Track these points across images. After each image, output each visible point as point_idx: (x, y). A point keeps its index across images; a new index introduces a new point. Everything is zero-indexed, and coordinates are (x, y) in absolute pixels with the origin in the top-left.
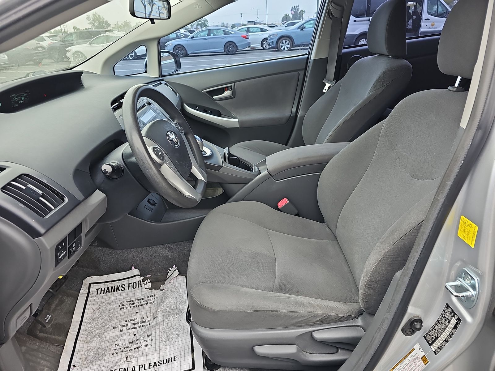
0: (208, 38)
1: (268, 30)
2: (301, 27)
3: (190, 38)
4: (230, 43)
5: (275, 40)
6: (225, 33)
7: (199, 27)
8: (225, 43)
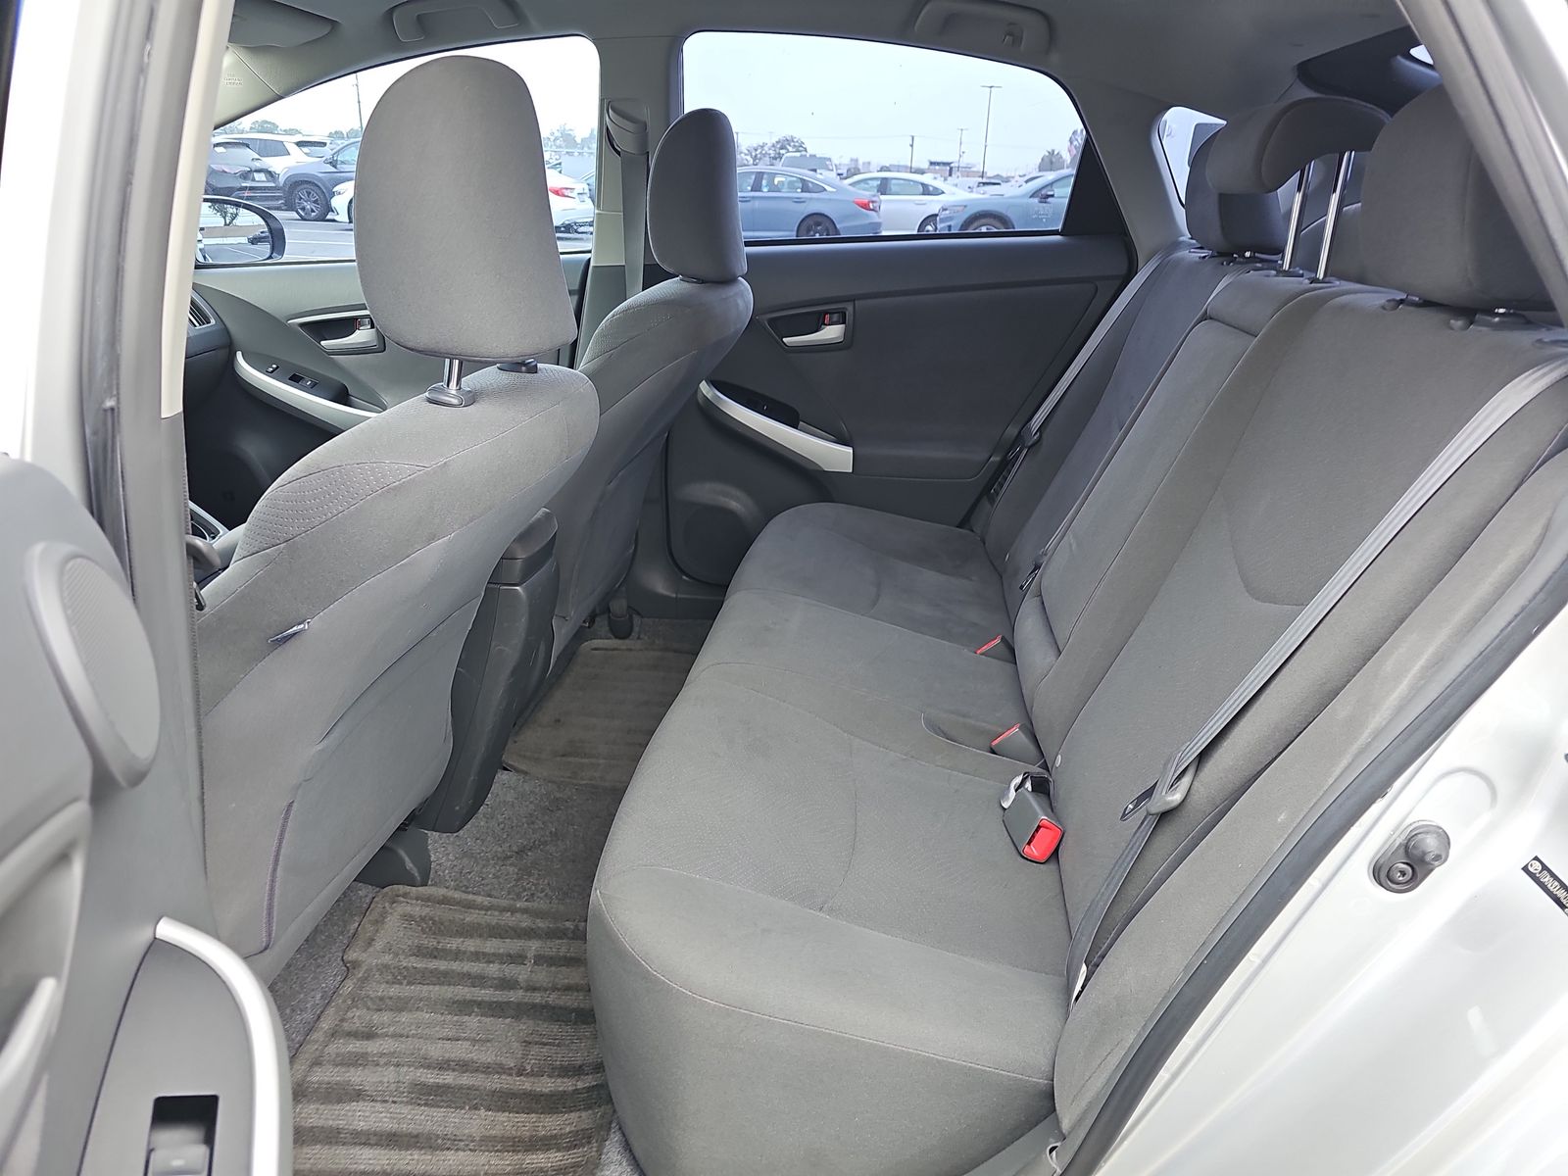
0: (753, 198)
1: (943, 193)
2: (1043, 192)
4: (820, 219)
5: (956, 223)
6: (804, 186)
8: (803, 217)
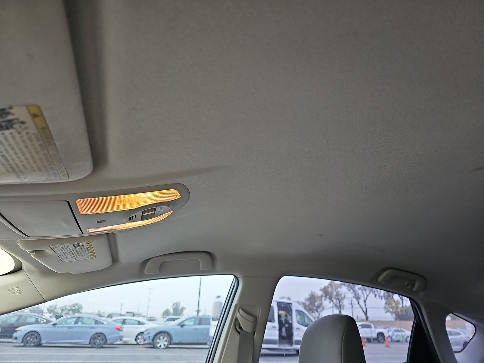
0: (74, 327)
1: (145, 324)
2: (182, 324)
3: (52, 325)
5: (152, 335)
6: (96, 322)
7: (71, 312)
8: (93, 334)
